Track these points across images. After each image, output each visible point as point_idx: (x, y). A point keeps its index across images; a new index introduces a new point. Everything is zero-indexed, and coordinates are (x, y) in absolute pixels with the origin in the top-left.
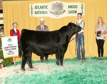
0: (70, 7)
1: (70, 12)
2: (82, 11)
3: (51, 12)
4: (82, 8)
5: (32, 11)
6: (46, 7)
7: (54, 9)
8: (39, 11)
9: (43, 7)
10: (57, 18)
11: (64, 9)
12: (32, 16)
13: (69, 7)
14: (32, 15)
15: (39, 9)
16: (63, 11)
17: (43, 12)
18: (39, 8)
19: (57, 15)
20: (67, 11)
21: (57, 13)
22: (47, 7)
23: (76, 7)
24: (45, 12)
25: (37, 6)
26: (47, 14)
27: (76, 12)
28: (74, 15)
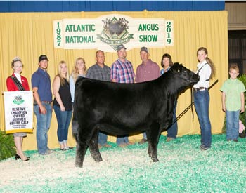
0: (143, 27)
1: (143, 38)
2: (169, 37)
3: (101, 38)
4: (169, 30)
5: (59, 37)
6: (91, 27)
8: (75, 37)
9: (83, 28)
11: (130, 31)
12: (59, 47)
13: (140, 28)
14: (59, 45)
15: (74, 30)
16: (127, 36)
17: (85, 39)
18: (76, 29)
19: (115, 46)
20: (136, 37)
21: (114, 42)
22: (93, 28)
23: (155, 27)
24: (90, 37)
25: (71, 26)
26: (94, 42)
27: (155, 38)
28: (152, 44)
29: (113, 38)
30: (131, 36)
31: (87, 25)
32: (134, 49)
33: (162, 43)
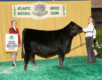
0: (52, 8)
1: (52, 13)
3: (34, 13)
4: (64, 9)
5: (15, 12)
6: (29, 8)
7: (36, 10)
8: (22, 12)
9: (25, 8)
10: (39, 19)
11: (46, 10)
14: (15, 16)
15: (21, 10)
16: (45, 12)
17: (26, 13)
18: (22, 9)
19: (39, 16)
20: (49, 12)
21: (39, 14)
23: (57, 8)
24: (28, 13)
25: (20, 7)
26: (30, 15)
27: (57, 13)
28: (56, 16)
29: (39, 13)
30: (47, 12)
31: (27, 7)
32: (48, 18)
33: (61, 15)
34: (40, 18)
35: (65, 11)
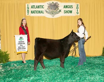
0: (66, 7)
1: (65, 11)
2: (77, 11)
4: (77, 8)
5: (28, 11)
6: (42, 7)
8: (35, 11)
9: (39, 7)
10: (52, 18)
11: (60, 8)
14: (28, 14)
17: (39, 12)
19: (53, 15)
20: (62, 11)
23: (71, 7)
24: (42, 11)
25: (33, 6)
26: (43, 13)
27: (71, 12)
28: (70, 14)
29: (52, 12)
30: (60, 11)
32: (61, 17)
33: (74, 14)
34: (53, 16)
35: (79, 10)
